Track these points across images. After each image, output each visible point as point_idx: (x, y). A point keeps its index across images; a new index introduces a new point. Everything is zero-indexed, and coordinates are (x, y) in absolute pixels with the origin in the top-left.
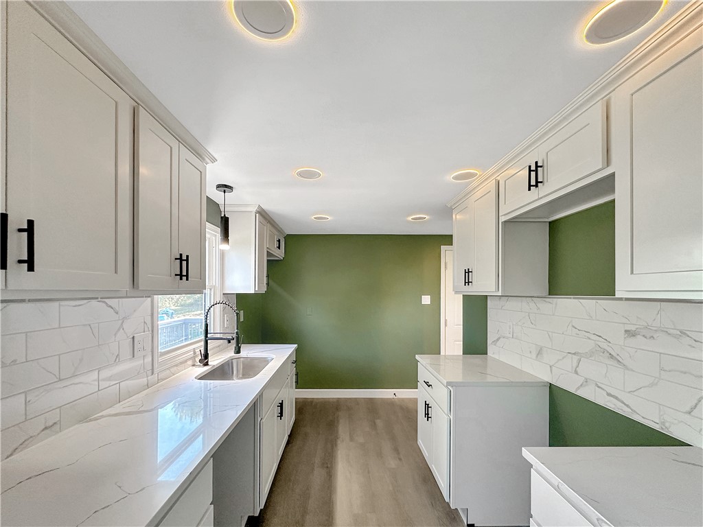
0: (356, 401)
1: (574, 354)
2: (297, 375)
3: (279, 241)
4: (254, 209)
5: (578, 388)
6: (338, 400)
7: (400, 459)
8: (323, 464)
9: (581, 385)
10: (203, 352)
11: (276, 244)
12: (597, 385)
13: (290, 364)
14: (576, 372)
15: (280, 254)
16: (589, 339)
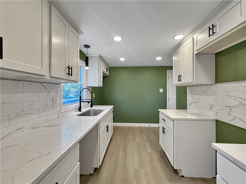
0: (135, 127)
1: (228, 107)
2: (114, 117)
3: (107, 69)
4: (98, 56)
5: (230, 121)
6: (129, 127)
7: (153, 149)
8: (123, 150)
9: (232, 120)
10: (79, 107)
11: (106, 70)
12: (240, 119)
13: (111, 113)
14: (229, 114)
15: (107, 73)
16: (236, 100)
